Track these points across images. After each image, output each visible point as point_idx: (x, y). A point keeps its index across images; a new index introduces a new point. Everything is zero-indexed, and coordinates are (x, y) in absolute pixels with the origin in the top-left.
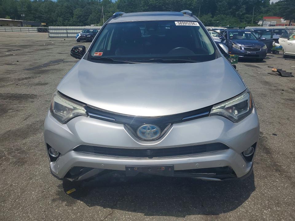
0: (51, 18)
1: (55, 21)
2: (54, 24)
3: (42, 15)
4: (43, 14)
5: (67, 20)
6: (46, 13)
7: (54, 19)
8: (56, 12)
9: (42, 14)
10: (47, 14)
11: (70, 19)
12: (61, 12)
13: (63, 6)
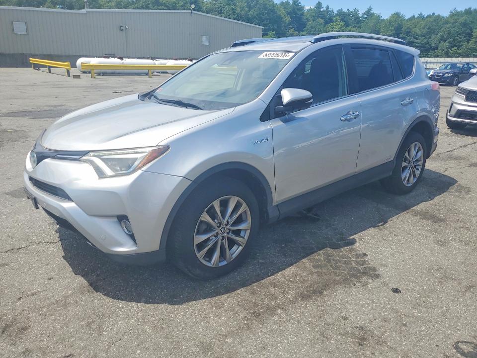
0: (428, 44)
1: (434, 49)
2: (430, 54)
3: (415, 40)
4: (417, 39)
5: (456, 46)
6: (422, 36)
7: (433, 45)
8: (441, 33)
9: (415, 38)
10: (423, 38)
11: (462, 45)
12: (450, 33)
13: (455, 22)
